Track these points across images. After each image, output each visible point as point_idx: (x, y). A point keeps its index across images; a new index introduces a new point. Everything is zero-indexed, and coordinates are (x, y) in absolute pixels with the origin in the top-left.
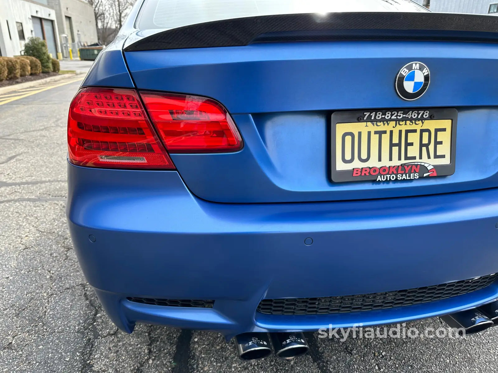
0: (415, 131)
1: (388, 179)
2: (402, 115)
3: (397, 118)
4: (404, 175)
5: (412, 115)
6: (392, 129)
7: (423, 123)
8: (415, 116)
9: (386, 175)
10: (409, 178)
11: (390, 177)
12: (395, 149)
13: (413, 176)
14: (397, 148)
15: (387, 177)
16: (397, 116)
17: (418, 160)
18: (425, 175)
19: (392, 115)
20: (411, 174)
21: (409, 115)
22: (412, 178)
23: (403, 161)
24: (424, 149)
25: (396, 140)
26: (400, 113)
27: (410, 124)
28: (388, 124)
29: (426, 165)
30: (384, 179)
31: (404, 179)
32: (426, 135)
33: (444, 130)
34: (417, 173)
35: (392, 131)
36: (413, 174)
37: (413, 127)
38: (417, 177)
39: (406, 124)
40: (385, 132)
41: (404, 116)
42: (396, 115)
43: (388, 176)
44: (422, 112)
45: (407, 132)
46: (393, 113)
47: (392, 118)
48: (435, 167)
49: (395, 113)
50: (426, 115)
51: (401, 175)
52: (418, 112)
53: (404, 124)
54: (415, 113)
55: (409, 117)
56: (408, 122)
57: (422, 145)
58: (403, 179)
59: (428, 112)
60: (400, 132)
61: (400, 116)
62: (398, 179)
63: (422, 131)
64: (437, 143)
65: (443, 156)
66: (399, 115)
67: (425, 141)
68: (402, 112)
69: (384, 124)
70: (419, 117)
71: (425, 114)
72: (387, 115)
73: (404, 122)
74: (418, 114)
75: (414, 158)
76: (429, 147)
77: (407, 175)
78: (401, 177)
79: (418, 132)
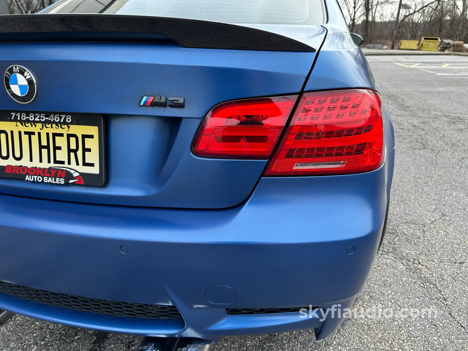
0: (61, 135)
1: (36, 180)
2: (44, 117)
3: (40, 120)
4: (50, 178)
5: (54, 118)
6: (40, 131)
7: (69, 127)
8: (57, 119)
9: (33, 175)
10: (55, 182)
11: (37, 178)
12: (45, 151)
13: (59, 181)
14: (46, 150)
15: (34, 178)
16: (40, 118)
17: (66, 165)
18: (71, 181)
19: (35, 117)
20: (57, 179)
21: (51, 118)
22: (57, 183)
23: (52, 165)
24: (72, 154)
25: (44, 143)
26: (43, 116)
27: (56, 128)
28: (35, 126)
29: (72, 171)
30: (31, 179)
31: (50, 182)
32: (73, 140)
33: (92, 137)
34: (63, 178)
35: (40, 133)
36: (59, 179)
37: (59, 131)
38: (62, 182)
39: (52, 127)
40: (33, 133)
41: (47, 118)
42: (38, 117)
43: (36, 177)
44: (64, 116)
45: (54, 135)
46: (36, 115)
47: (35, 120)
48: (82, 174)
49: (37, 116)
50: (69, 120)
51: (47, 178)
52: (60, 115)
53: (50, 127)
54: (57, 116)
55: (52, 121)
56: (54, 125)
57: (70, 151)
58: (48, 182)
59: (70, 117)
60: (48, 134)
61: (43, 119)
62: (44, 181)
63: (69, 136)
64: (85, 150)
65: (92, 165)
66: (41, 117)
67: (73, 146)
68: (44, 115)
69: (32, 126)
70: (62, 121)
71: (68, 118)
72: (31, 117)
73: (50, 124)
74: (61, 118)
75: (63, 163)
76: (78, 153)
77: (53, 178)
78: (47, 180)
79: (65, 136)
